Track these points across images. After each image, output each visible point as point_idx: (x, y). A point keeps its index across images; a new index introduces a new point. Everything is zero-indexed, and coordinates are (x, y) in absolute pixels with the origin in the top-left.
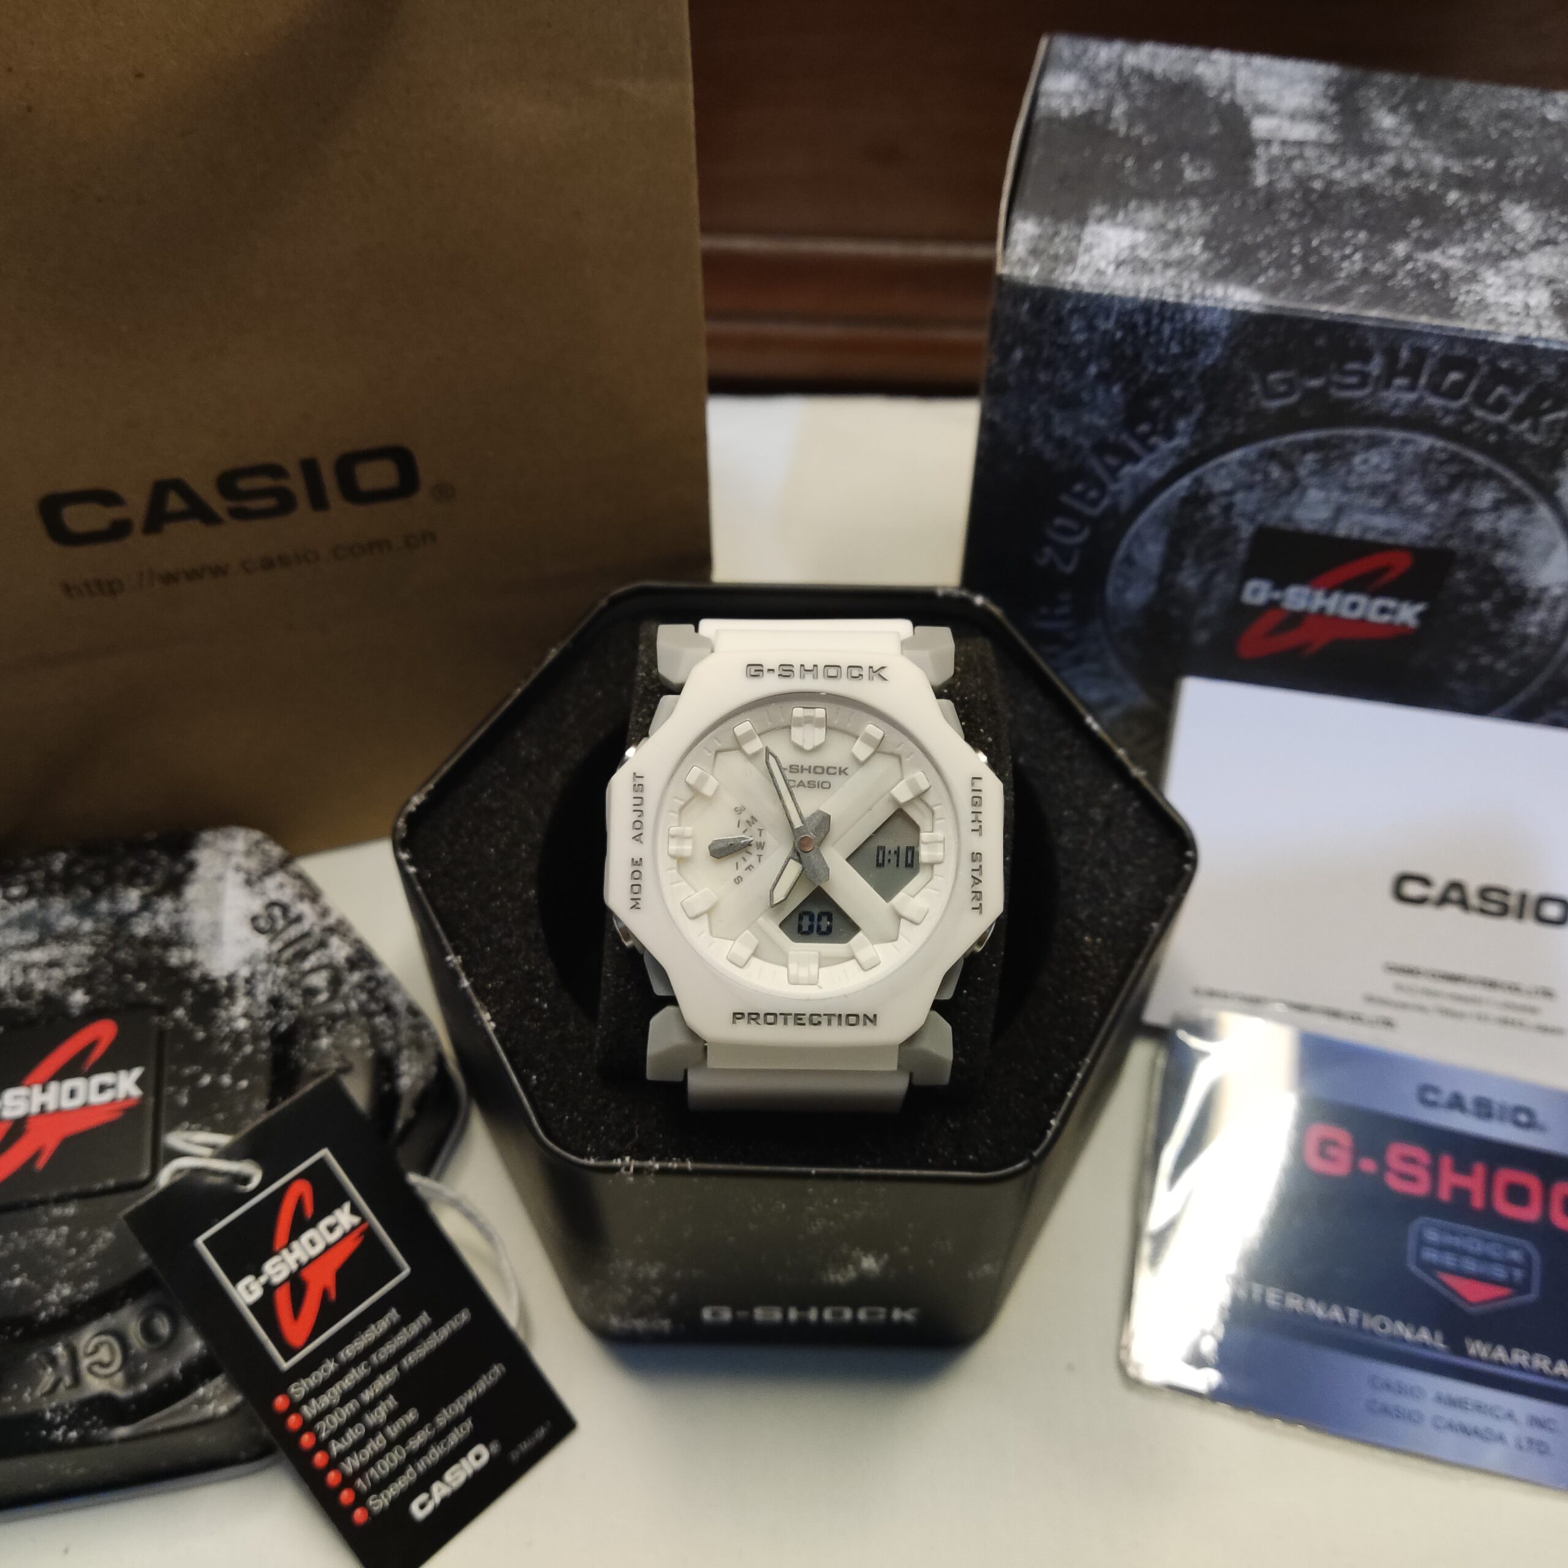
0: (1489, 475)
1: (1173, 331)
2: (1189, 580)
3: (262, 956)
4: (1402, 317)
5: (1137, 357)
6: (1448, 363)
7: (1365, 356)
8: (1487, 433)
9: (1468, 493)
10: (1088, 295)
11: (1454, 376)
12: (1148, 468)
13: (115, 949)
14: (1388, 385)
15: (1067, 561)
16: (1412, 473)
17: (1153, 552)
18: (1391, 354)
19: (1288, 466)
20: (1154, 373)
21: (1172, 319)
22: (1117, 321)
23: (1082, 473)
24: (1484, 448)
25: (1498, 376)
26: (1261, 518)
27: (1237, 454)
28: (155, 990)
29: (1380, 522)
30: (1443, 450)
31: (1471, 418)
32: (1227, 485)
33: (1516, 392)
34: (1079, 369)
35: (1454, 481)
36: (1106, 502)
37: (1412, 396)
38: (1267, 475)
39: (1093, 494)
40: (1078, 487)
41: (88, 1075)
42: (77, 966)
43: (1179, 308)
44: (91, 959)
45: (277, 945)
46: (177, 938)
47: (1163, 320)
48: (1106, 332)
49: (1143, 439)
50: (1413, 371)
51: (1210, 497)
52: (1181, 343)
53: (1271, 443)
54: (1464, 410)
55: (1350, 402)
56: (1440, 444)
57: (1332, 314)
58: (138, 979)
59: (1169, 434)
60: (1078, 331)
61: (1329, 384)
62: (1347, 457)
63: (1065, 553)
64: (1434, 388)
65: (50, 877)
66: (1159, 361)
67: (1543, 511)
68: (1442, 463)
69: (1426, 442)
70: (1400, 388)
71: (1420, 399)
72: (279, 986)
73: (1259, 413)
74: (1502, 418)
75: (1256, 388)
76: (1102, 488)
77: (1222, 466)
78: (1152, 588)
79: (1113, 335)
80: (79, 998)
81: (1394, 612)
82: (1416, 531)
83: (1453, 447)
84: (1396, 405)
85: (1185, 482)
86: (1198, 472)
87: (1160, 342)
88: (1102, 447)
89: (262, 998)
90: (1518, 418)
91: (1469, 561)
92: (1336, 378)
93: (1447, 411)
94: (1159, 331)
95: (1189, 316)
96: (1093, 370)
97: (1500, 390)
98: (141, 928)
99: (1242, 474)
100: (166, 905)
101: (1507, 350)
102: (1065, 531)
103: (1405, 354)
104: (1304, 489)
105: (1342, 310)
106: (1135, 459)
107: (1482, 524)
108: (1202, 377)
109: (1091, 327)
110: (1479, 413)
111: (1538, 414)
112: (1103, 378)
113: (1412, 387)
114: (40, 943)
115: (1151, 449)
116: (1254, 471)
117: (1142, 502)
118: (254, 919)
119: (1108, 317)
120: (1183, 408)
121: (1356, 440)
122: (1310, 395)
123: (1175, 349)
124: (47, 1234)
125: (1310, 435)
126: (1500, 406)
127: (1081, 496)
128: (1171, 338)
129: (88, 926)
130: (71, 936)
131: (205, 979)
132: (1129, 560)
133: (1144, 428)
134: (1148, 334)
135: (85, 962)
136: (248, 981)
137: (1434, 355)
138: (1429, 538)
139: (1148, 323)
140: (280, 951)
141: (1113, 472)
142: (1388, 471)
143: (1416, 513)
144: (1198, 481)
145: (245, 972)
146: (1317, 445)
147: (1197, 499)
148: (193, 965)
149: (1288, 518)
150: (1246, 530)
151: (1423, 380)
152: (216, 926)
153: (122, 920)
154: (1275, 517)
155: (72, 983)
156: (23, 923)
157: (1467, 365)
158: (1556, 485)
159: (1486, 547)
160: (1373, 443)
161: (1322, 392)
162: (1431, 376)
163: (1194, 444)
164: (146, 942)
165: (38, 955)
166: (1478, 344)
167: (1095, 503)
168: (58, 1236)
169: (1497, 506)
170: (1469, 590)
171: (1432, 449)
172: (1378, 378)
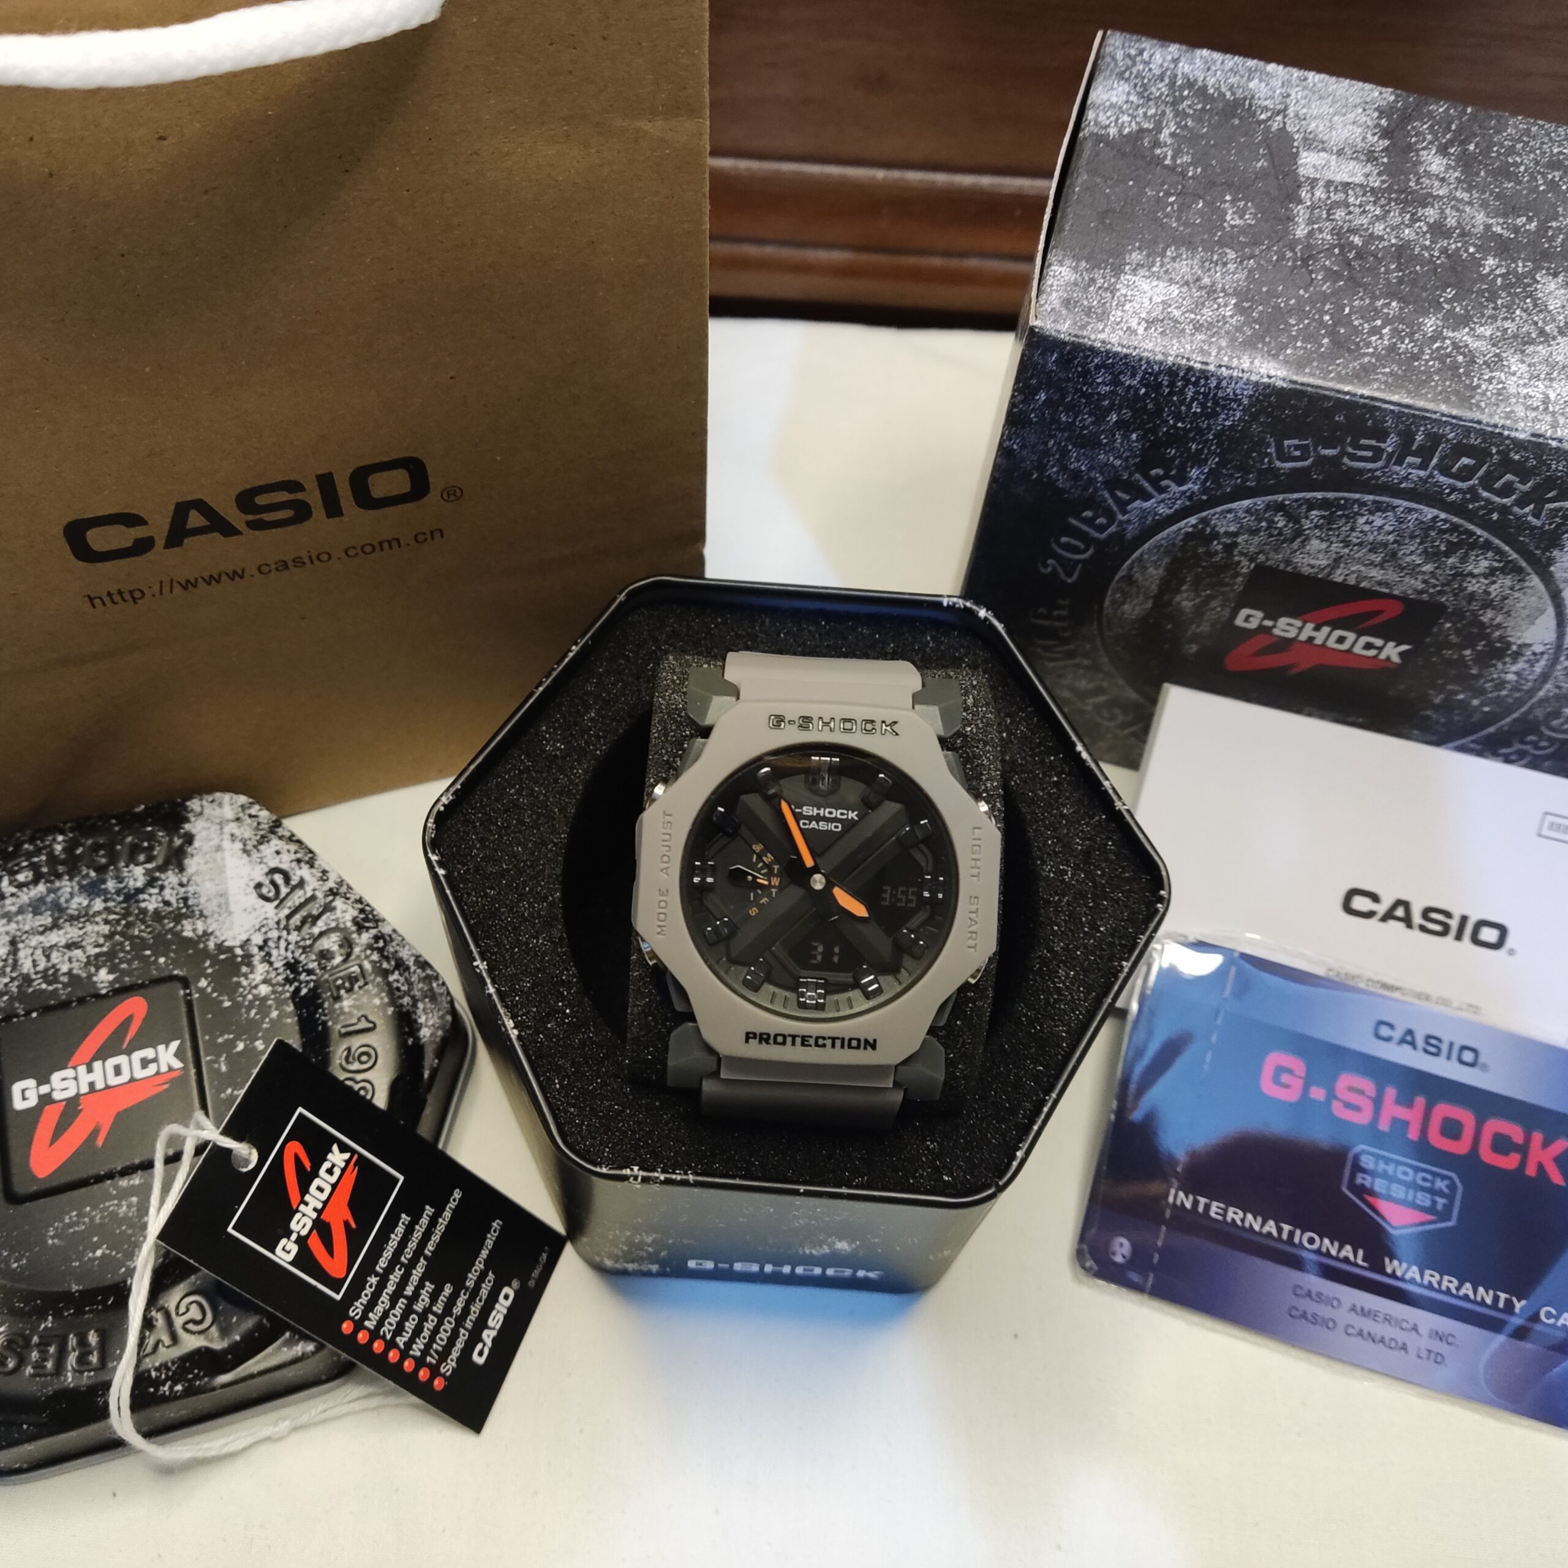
0: (1487, 546)
1: (1197, 393)
2: (1185, 601)
3: (272, 924)
4: (1421, 404)
5: (1159, 411)
6: (1461, 450)
7: (1382, 436)
8: (1491, 512)
9: (1464, 559)
10: (1116, 354)
11: (1465, 461)
12: (1157, 506)
13: (129, 925)
14: (1400, 462)
15: (1069, 574)
16: (1412, 537)
17: (1154, 574)
18: (1407, 437)
19: (1292, 517)
20: (1174, 426)
21: (1196, 384)
22: (1142, 379)
23: (1092, 502)
24: (1486, 525)
25: (1507, 464)
26: (1262, 558)
27: (1246, 503)
28: (175, 963)
29: (1376, 574)
30: (1445, 521)
31: (1476, 497)
32: (1232, 528)
33: (1523, 482)
34: (1100, 416)
35: (1452, 549)
36: (1113, 529)
37: (1422, 473)
38: (1271, 522)
39: (1101, 520)
40: (1088, 514)
41: (129, 1052)
42: (98, 946)
43: (1205, 375)
44: (109, 937)
45: (286, 912)
46: (186, 910)
47: (1187, 381)
48: (1130, 387)
49: (1155, 482)
50: (1425, 453)
51: (1215, 535)
52: (1203, 405)
53: (1280, 498)
54: (1472, 490)
55: (1361, 472)
56: (1443, 516)
57: (1355, 395)
58: (157, 954)
59: (1181, 480)
60: (1104, 383)
61: (1343, 453)
62: (1351, 518)
63: (1069, 567)
64: (1445, 471)
65: (53, 860)
66: (1179, 417)
67: (1535, 581)
68: (1442, 532)
69: (1429, 513)
70: (1410, 465)
71: (1431, 476)
72: (293, 952)
73: (1272, 471)
74: (1507, 501)
75: (1271, 450)
76: (1111, 518)
77: (1230, 511)
78: (1149, 604)
79: (1137, 390)
80: (104, 977)
81: (1380, 649)
82: (1411, 585)
83: (1455, 520)
84: (1406, 478)
85: (1193, 520)
86: (1204, 514)
87: (1182, 402)
88: (1113, 483)
89: (279, 964)
90: (1521, 503)
91: (1458, 615)
92: (1350, 450)
93: (1453, 489)
94: (1182, 392)
95: (1213, 383)
96: (1114, 417)
97: (1509, 477)
98: (151, 903)
99: (1248, 520)
100: (171, 878)
101: (1520, 445)
102: (1067, 547)
103: (1419, 438)
104: (1308, 539)
105: (1366, 392)
106: (1147, 497)
107: (1473, 586)
108: (1218, 435)
109: (1116, 382)
110: (1485, 494)
111: (1540, 502)
112: (1121, 424)
113: (1423, 466)
114: (55, 926)
115: (1162, 490)
116: (1259, 520)
117: (1148, 532)
118: (259, 886)
119: (1133, 376)
120: (1198, 460)
121: (1363, 504)
122: (1321, 461)
123: (1196, 408)
124: (119, 1206)
125: (1319, 495)
126: (1507, 490)
127: (1089, 522)
128: (1193, 399)
129: (98, 905)
130: (84, 916)
131: (220, 948)
132: (1129, 579)
133: (1159, 471)
134: (1171, 394)
135: (101, 941)
136: (261, 948)
137: (1448, 440)
138: (1421, 592)
139: (1172, 385)
140: (289, 917)
141: (1123, 506)
142: (1389, 533)
143: (1413, 570)
144: (1205, 521)
145: (258, 939)
146: (1324, 504)
147: (1202, 536)
148: (206, 935)
149: (1288, 562)
150: (1246, 567)
151: (1435, 461)
152: (223, 895)
153: (131, 897)
154: (1276, 559)
155: (95, 962)
156: (36, 907)
157: (1480, 454)
158: (1551, 561)
159: (1475, 606)
160: (1378, 508)
161: (1335, 461)
162: (1441, 459)
163: (1204, 490)
164: (157, 916)
165: (55, 937)
166: (1493, 437)
167: (1102, 529)
168: (129, 1206)
169: (1491, 573)
170: (1454, 638)
171: (1435, 519)
172: (1391, 455)
